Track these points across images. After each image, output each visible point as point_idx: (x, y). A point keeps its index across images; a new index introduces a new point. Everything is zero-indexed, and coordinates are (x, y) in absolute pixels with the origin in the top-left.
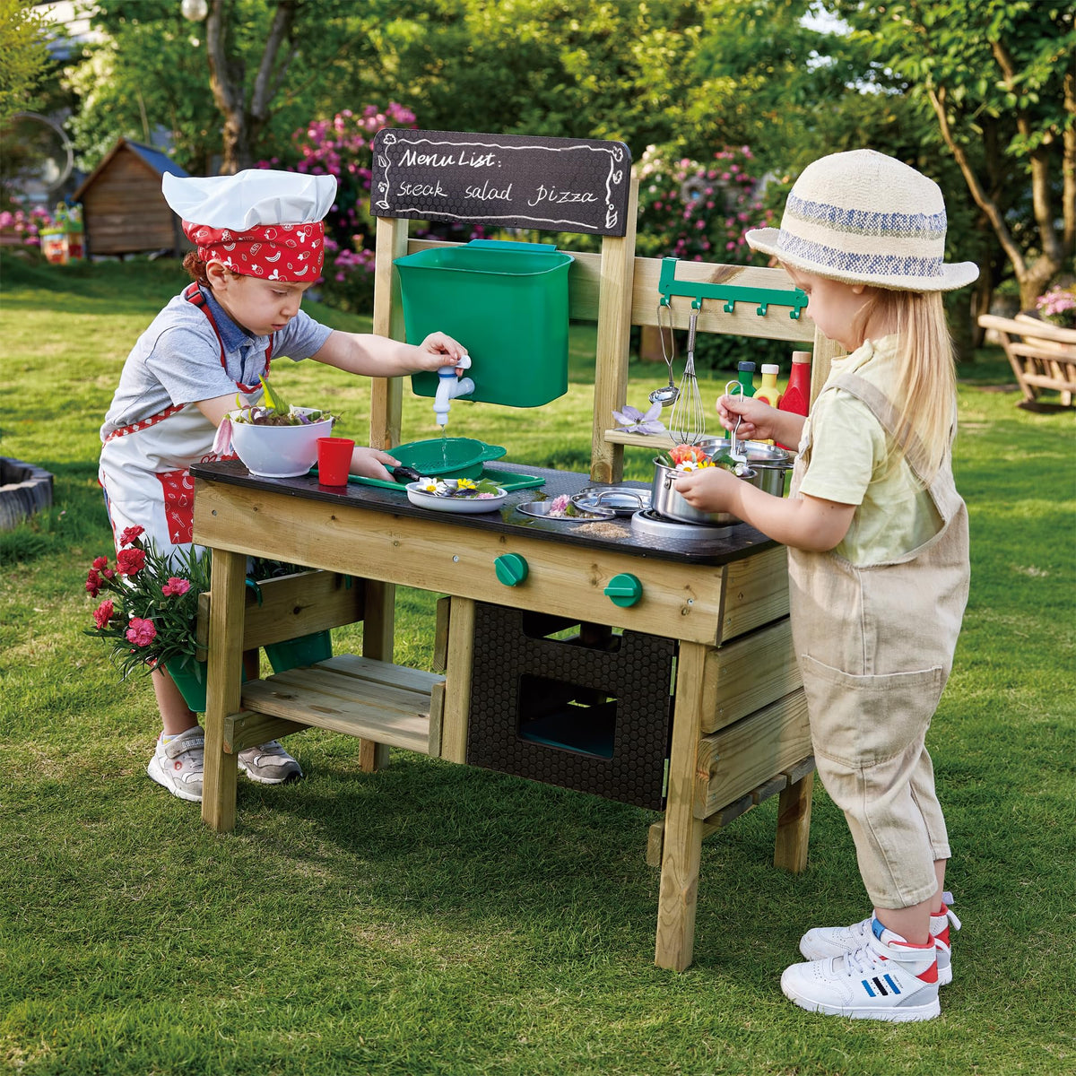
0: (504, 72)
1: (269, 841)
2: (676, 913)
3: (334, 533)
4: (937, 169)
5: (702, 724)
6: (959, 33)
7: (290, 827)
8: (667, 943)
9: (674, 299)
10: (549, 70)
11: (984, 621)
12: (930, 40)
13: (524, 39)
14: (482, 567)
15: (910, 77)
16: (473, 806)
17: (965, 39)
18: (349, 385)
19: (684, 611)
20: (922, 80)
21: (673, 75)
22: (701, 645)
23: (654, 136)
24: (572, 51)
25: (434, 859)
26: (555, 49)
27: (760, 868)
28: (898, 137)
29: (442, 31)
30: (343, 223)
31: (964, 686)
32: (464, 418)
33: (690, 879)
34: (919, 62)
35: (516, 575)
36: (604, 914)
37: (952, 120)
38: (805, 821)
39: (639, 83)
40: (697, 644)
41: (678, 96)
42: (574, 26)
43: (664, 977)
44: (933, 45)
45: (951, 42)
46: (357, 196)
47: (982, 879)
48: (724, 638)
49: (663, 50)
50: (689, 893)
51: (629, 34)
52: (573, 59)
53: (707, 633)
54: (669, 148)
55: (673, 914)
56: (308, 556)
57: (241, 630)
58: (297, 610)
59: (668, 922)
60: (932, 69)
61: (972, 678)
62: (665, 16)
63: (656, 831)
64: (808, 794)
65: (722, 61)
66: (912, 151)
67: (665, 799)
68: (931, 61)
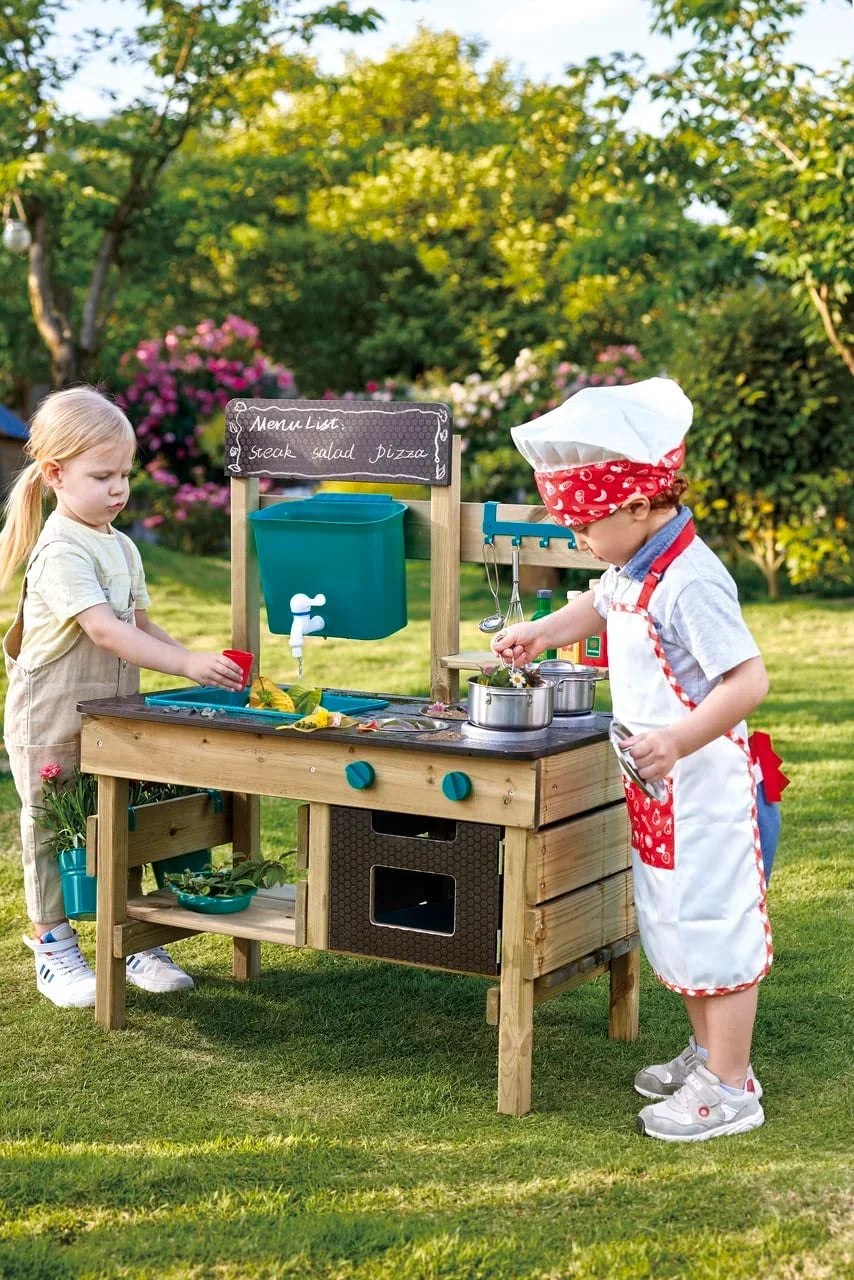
0: (354, 275)
1: (158, 1035)
2: (514, 1064)
3: (205, 754)
4: (829, 370)
5: (527, 897)
6: (837, 227)
7: (174, 1025)
8: (507, 1092)
9: (497, 538)
10: (406, 271)
11: (838, 832)
12: (806, 236)
13: (376, 239)
14: (334, 775)
15: (787, 275)
16: (338, 1002)
17: (842, 233)
18: (200, 633)
19: (507, 801)
20: (801, 279)
21: (544, 271)
22: (522, 829)
23: (529, 338)
24: (431, 248)
25: (304, 1045)
26: (412, 247)
27: (595, 1039)
28: (785, 337)
29: (282, 234)
30: (181, 454)
31: (806, 889)
32: (323, 662)
33: (524, 1036)
34: (795, 259)
35: (364, 779)
36: (455, 1078)
37: (837, 317)
38: (634, 996)
39: (507, 281)
40: (519, 828)
41: (552, 293)
42: (431, 221)
43: (505, 1120)
44: (810, 240)
45: (829, 237)
46: (195, 422)
47: (793, 1039)
48: (542, 823)
49: (531, 244)
50: (524, 1046)
51: (493, 229)
52: (432, 259)
53: (526, 818)
54: (545, 350)
55: (511, 1066)
56: (184, 776)
57: (125, 849)
58: (173, 832)
59: (507, 1073)
60: (810, 266)
61: (815, 881)
62: (533, 206)
63: (493, 994)
64: (634, 970)
65: (592, 261)
66: (800, 352)
67: (499, 965)
68: (808, 258)
